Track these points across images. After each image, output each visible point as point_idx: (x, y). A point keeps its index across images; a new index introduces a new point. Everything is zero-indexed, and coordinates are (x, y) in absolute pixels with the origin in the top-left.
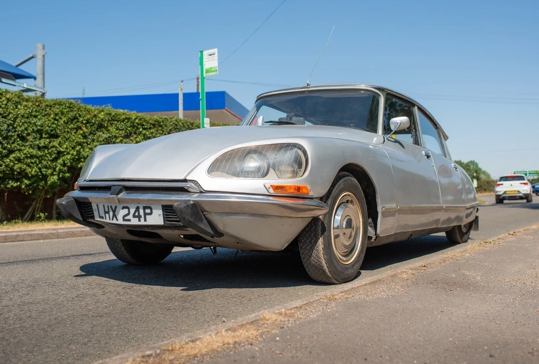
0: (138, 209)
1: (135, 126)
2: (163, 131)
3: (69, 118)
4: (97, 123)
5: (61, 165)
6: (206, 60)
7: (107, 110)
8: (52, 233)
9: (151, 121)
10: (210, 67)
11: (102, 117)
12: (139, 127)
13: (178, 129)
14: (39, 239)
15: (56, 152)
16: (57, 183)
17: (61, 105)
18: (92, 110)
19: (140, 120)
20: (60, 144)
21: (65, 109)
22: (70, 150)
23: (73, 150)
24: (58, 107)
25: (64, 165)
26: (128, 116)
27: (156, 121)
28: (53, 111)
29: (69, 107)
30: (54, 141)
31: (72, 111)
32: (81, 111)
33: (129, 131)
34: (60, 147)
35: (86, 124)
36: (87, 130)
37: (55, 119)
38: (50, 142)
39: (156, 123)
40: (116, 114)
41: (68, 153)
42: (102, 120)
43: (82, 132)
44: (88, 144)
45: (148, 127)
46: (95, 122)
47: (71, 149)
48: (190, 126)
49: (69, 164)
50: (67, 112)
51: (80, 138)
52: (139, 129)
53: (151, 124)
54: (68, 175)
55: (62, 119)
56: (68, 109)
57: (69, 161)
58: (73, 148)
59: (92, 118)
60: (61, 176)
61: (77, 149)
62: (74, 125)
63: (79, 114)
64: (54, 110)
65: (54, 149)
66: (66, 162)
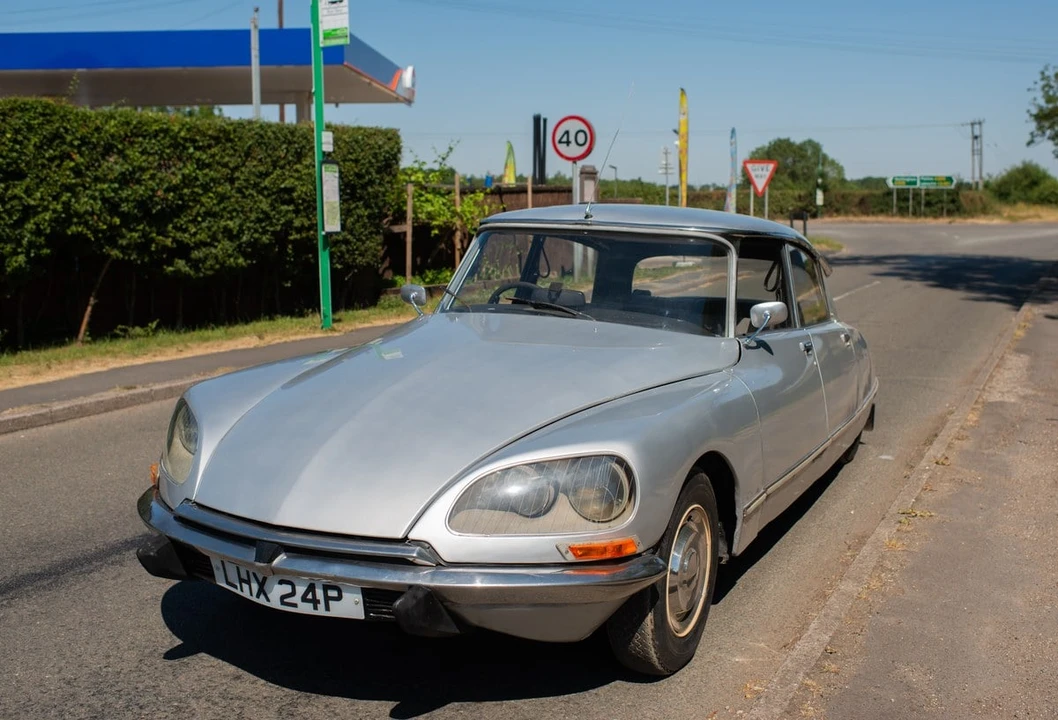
0: (311, 588)
1: (180, 144)
2: (235, 151)
3: (45, 137)
4: (102, 143)
5: (32, 233)
6: (325, 12)
7: (120, 116)
8: (40, 415)
9: (210, 132)
10: (334, 28)
11: (112, 131)
12: (188, 145)
13: (265, 144)
14: (16, 430)
15: (21, 208)
16: (25, 268)
17: (27, 109)
18: (91, 117)
19: (189, 130)
20: (28, 192)
21: (35, 119)
22: (49, 202)
23: (55, 203)
24: (19, 114)
25: (38, 232)
26: (165, 126)
27: (220, 131)
28: (9, 124)
29: (43, 115)
30: (15, 186)
31: (49, 122)
32: (69, 120)
33: (168, 154)
34: (29, 196)
35: (79, 146)
36: (82, 160)
37: (15, 141)
38: (6, 189)
39: (221, 135)
40: (139, 122)
41: (46, 209)
42: (112, 136)
43: (72, 164)
44: (86, 188)
45: (206, 143)
46: (98, 143)
47: (50, 199)
48: (290, 137)
49: (48, 231)
50: (39, 124)
51: (68, 176)
52: (188, 148)
53: (211, 137)
54: (46, 251)
55: (29, 140)
56: (41, 118)
57: (49, 225)
58: (56, 198)
59: (92, 134)
60: (32, 255)
61: (64, 198)
62: (54, 151)
63: (65, 128)
64: (13, 123)
65: (15, 202)
66: (42, 227)
